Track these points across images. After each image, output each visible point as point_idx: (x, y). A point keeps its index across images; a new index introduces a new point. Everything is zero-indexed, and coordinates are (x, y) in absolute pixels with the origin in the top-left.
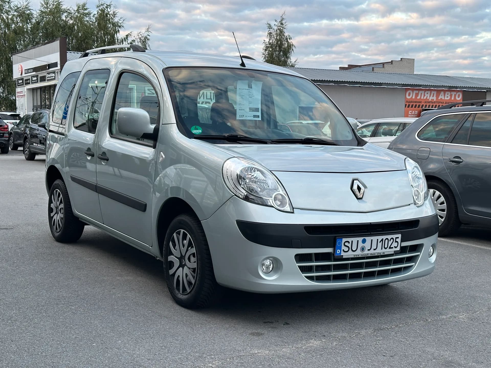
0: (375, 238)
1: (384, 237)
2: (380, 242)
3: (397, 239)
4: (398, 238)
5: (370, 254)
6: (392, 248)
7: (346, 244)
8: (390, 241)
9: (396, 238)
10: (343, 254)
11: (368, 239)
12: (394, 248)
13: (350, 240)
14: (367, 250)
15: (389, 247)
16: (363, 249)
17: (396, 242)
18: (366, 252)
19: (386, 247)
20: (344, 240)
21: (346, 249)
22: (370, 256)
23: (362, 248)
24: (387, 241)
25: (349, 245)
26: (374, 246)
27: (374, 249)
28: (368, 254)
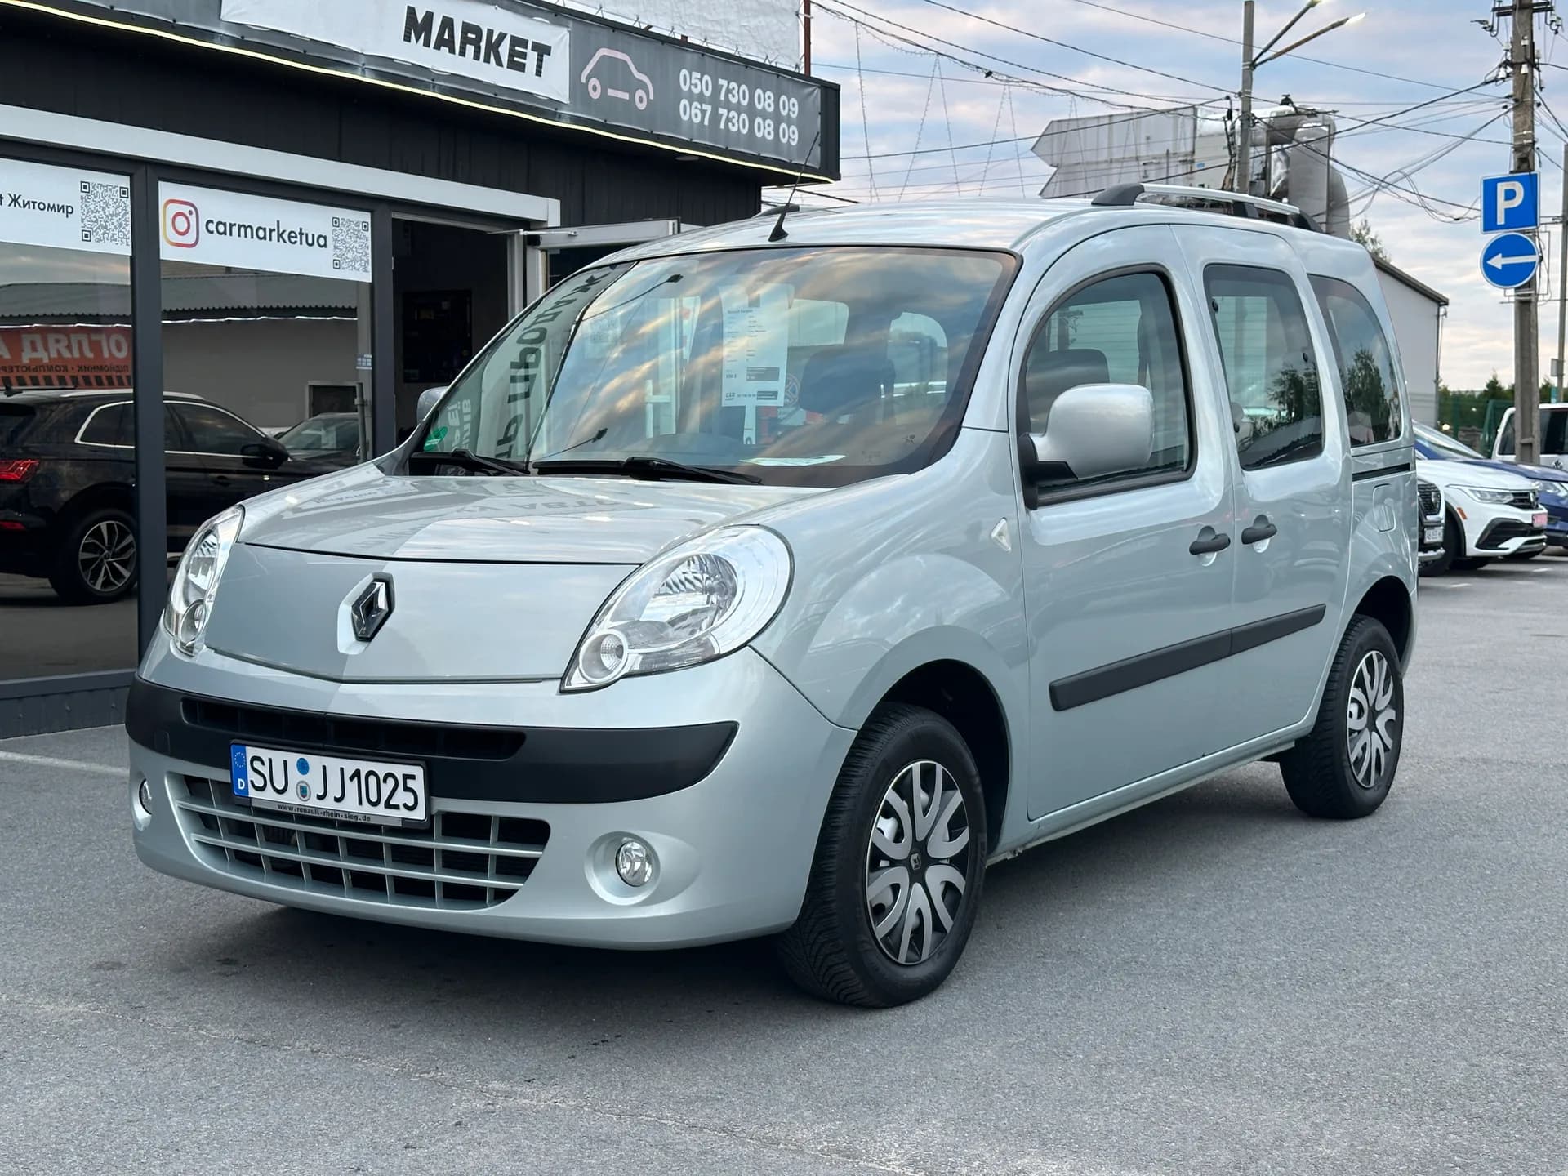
0: (334, 764)
1: (365, 766)
2: (351, 779)
3: (408, 781)
4: (413, 777)
5: (323, 811)
6: (397, 807)
7: (257, 764)
8: (385, 781)
9: (406, 777)
10: (253, 793)
11: (315, 762)
12: (402, 807)
13: (264, 754)
14: (314, 796)
15: (384, 799)
16: (303, 791)
17: (407, 789)
18: (313, 802)
19: (374, 799)
20: (251, 752)
21: (259, 782)
22: (322, 816)
23: (301, 787)
24: (372, 779)
25: (265, 771)
26: (335, 790)
27: (338, 800)
28: (317, 810)
